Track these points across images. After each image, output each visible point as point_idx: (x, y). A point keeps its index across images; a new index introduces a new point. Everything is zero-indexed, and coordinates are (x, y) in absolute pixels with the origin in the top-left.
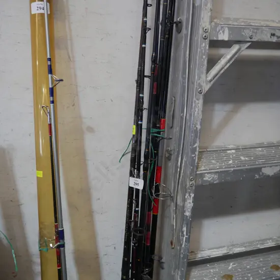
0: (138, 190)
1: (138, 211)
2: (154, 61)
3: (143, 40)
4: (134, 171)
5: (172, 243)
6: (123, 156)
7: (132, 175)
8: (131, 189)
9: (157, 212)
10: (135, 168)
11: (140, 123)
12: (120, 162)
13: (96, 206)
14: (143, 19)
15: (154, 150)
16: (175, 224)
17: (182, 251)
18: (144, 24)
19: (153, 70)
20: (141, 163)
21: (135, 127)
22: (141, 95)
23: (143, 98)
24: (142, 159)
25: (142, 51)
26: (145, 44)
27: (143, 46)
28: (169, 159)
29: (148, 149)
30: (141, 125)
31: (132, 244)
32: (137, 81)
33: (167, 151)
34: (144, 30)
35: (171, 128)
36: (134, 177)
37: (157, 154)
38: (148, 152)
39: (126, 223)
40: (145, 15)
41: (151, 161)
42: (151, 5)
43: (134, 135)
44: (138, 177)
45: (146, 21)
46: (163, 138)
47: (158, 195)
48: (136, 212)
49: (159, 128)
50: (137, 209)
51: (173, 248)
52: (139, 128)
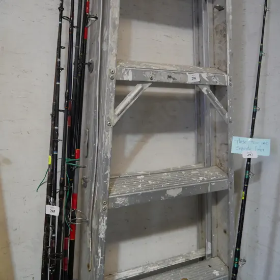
0: (54, 217)
1: (55, 237)
2: (67, 97)
3: (57, 78)
4: (50, 198)
5: (88, 266)
6: (40, 185)
7: (48, 202)
8: (47, 217)
9: (74, 238)
10: (51, 196)
11: (55, 153)
12: (37, 191)
13: (13, 236)
14: (57, 60)
15: (70, 178)
16: (90, 248)
17: (98, 272)
18: (58, 64)
19: (67, 105)
20: (57, 191)
21: (50, 157)
22: (56, 128)
23: (57, 130)
24: (58, 188)
25: (57, 88)
26: (59, 81)
27: (58, 83)
28: (84, 186)
29: (64, 177)
30: (57, 155)
31: (49, 270)
32: (52, 115)
33: (83, 179)
34: (58, 69)
35: (87, 157)
36: (50, 204)
37: (72, 182)
38: (64, 180)
39: (44, 250)
40: (59, 56)
41: (67, 188)
42: (64, 48)
43: (49, 165)
44: (54, 204)
45: (60, 61)
46: (77, 167)
47: (74, 221)
48: (53, 238)
49: (74, 158)
50: (53, 235)
51: (90, 271)
52: (55, 158)
